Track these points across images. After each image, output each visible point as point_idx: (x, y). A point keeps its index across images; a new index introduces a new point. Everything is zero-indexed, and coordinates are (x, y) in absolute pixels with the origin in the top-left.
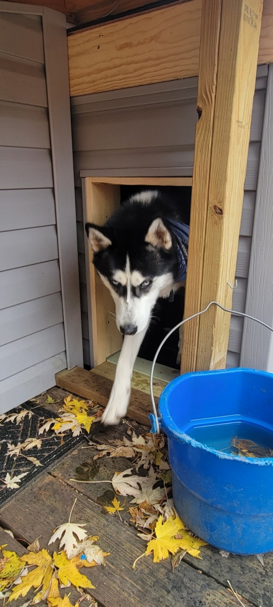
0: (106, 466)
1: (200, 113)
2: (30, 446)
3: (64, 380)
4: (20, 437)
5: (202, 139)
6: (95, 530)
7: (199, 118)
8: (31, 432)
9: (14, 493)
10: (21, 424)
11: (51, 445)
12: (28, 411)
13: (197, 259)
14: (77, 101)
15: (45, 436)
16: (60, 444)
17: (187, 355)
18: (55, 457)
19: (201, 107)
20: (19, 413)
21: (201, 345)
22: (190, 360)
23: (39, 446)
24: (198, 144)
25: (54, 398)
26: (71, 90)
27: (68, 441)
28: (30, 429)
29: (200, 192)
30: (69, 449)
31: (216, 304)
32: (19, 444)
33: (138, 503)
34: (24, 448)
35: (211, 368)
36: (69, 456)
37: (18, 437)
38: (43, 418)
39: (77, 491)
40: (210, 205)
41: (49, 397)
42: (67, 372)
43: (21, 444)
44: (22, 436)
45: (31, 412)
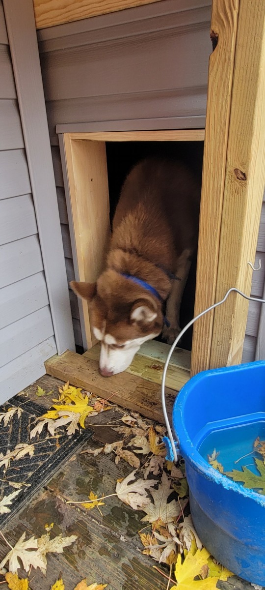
0: (109, 474)
1: (215, 40)
2: (21, 455)
3: (55, 368)
4: (9, 442)
5: (218, 77)
6: (103, 563)
7: (214, 49)
8: (21, 435)
9: (6, 518)
10: (9, 425)
11: (45, 451)
12: (16, 409)
13: (211, 238)
14: (47, 35)
15: (38, 440)
16: (56, 448)
17: (199, 348)
18: (51, 466)
19: (218, 32)
20: (6, 411)
21: (217, 337)
22: (203, 354)
23: (32, 454)
24: (212, 85)
25: (45, 389)
26: (38, 19)
27: (64, 444)
28: (20, 430)
29: (215, 150)
30: (66, 455)
31: (235, 291)
32: (9, 451)
33: (151, 521)
34: (14, 457)
35: (228, 363)
36: (67, 463)
37: (7, 442)
38: (34, 416)
39: (79, 510)
40: (229, 169)
41: (39, 388)
42: (58, 357)
43: (11, 451)
44: (11, 440)
45: (20, 409)
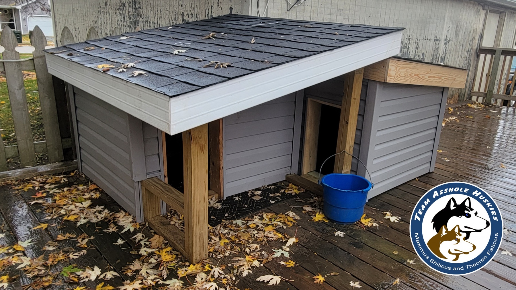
3: (289, 178)
20: (272, 186)
27: (290, 195)
28: (276, 191)
30: (291, 198)
31: (345, 152)
34: (275, 195)
37: (272, 192)
38: (281, 188)
41: (283, 183)
42: (291, 175)
45: (276, 186)
